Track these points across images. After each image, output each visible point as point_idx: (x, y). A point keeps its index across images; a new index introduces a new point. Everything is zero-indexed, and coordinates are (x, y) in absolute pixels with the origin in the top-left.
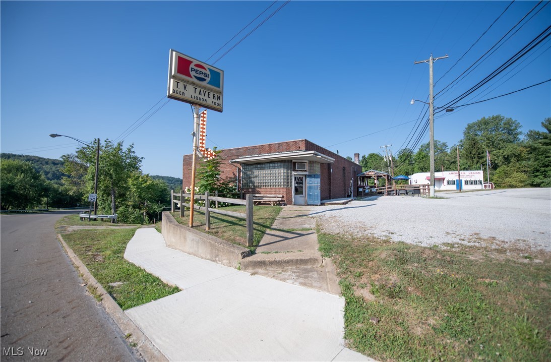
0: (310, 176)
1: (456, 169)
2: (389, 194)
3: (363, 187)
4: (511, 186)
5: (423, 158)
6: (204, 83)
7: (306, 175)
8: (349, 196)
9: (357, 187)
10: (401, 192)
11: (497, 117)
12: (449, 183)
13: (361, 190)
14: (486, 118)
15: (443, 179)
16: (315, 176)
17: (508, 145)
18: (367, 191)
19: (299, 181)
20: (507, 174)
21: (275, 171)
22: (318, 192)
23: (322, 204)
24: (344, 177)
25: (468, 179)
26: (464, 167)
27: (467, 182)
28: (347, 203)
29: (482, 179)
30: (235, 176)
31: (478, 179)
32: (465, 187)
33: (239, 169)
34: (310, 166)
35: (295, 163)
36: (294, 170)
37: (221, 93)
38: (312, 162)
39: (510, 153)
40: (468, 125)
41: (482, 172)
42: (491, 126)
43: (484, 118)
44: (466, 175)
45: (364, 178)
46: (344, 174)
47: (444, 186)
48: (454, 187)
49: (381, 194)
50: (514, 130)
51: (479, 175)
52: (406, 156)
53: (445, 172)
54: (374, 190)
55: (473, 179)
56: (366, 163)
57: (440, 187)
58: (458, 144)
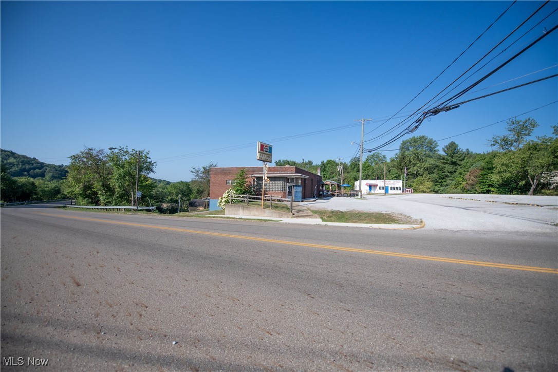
0: (296, 186)
1: (383, 179)
2: (338, 196)
3: (323, 191)
4: (424, 192)
5: (367, 167)
6: (267, 153)
7: (294, 186)
8: (314, 197)
9: (319, 191)
10: (344, 195)
11: (423, 137)
12: (380, 188)
13: (321, 193)
14: (416, 137)
15: (377, 185)
16: (299, 186)
17: (428, 159)
18: (325, 194)
19: (290, 188)
20: (421, 183)
21: (278, 182)
22: (300, 195)
23: (302, 201)
24: (312, 185)
25: (393, 186)
26: (395, 175)
27: (391, 188)
28: (315, 201)
29: (401, 186)
30: (251, 184)
31: (398, 186)
32: (390, 192)
33: (254, 180)
34: (296, 181)
35: (288, 179)
36: (288, 182)
37: (271, 155)
38: (297, 178)
39: (428, 166)
40: (403, 141)
41: (401, 181)
42: (419, 143)
43: (414, 137)
44: (391, 183)
45: (323, 185)
46: (312, 183)
47: (377, 191)
48: (383, 191)
49: (333, 195)
50: (434, 148)
51: (399, 184)
52: (355, 164)
53: (378, 181)
54: (329, 193)
55: (395, 186)
56: (325, 168)
57: (375, 191)
58: (394, 156)
